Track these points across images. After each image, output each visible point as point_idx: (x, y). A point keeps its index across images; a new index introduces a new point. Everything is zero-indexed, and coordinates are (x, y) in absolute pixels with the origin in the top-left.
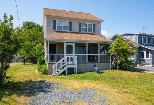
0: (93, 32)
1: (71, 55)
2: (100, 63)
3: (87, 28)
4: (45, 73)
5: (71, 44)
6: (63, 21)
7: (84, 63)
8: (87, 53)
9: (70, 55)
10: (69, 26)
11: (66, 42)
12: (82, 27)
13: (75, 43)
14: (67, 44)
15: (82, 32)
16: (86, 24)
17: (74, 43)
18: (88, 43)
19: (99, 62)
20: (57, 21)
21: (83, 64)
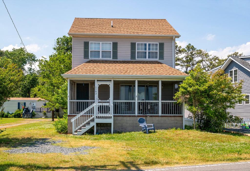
0: (159, 59)
1: (107, 102)
2: (162, 116)
3: (147, 51)
4: (62, 131)
5: (107, 83)
6: (101, 43)
7: (130, 116)
8: (136, 98)
9: (105, 102)
10: (112, 51)
11: (98, 81)
12: (137, 51)
13: (114, 81)
14: (100, 84)
15: (137, 59)
16: (146, 45)
17: (112, 82)
18: (139, 82)
19: (160, 114)
20: (90, 42)
21: (128, 118)
